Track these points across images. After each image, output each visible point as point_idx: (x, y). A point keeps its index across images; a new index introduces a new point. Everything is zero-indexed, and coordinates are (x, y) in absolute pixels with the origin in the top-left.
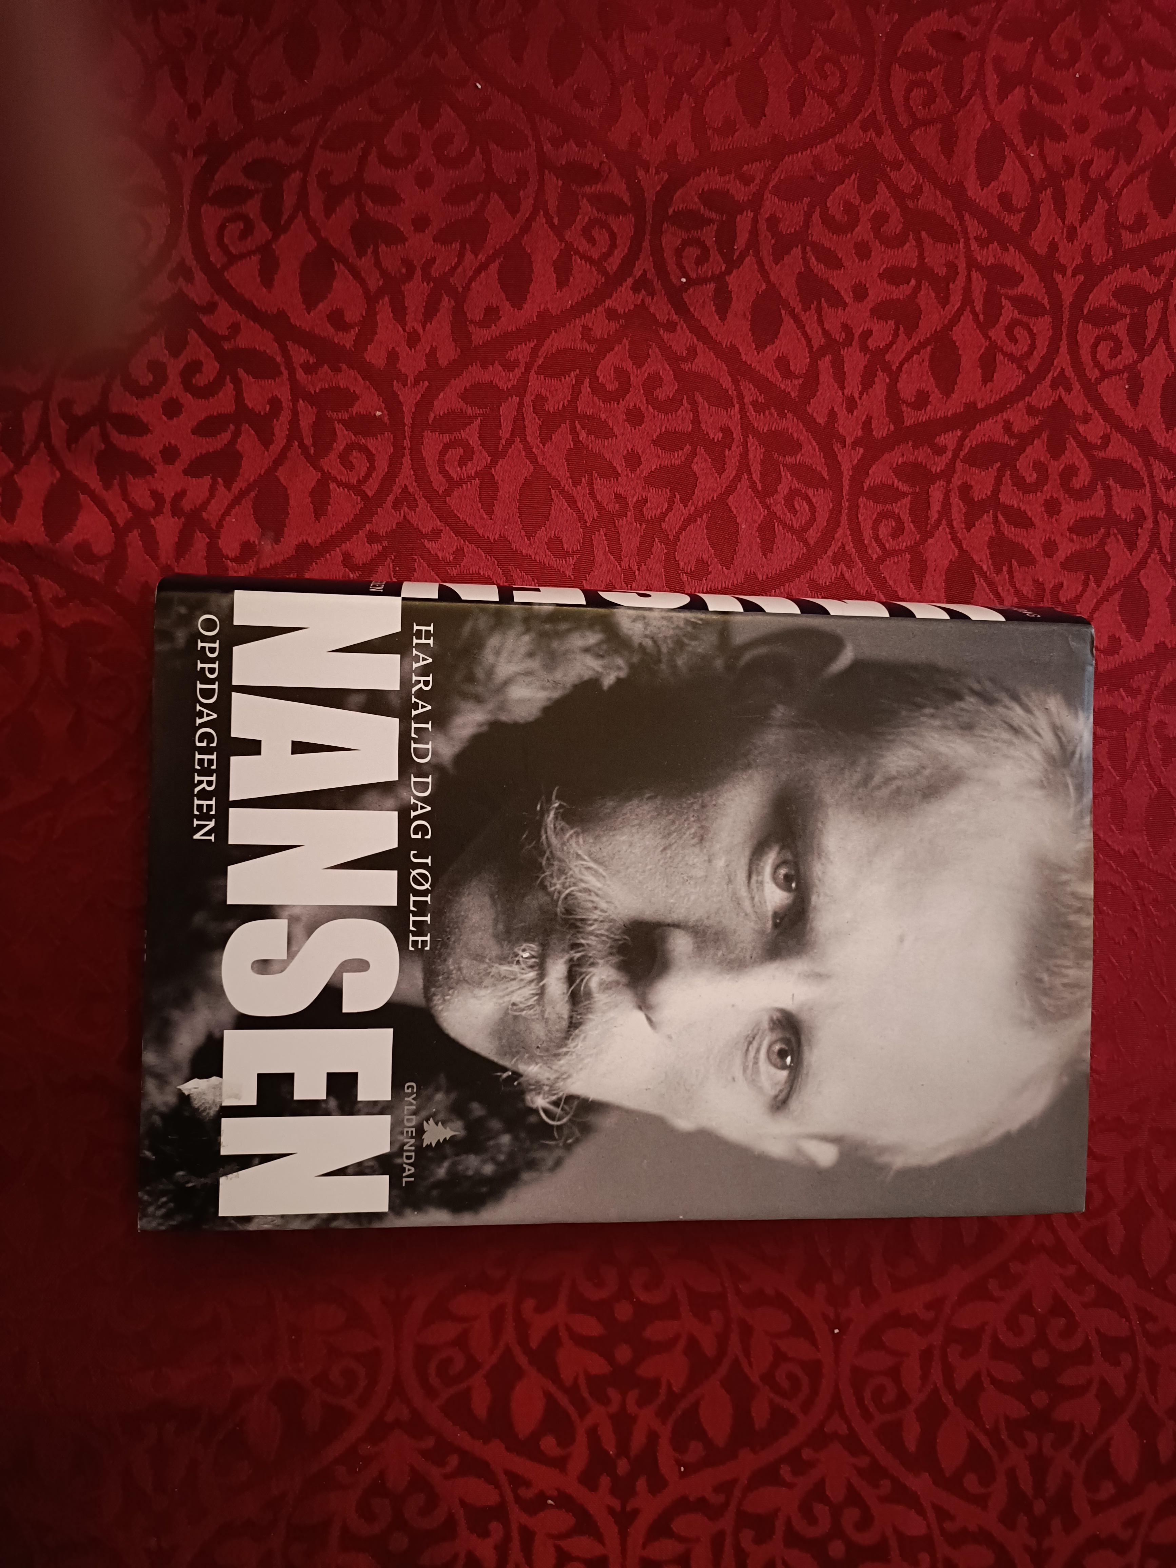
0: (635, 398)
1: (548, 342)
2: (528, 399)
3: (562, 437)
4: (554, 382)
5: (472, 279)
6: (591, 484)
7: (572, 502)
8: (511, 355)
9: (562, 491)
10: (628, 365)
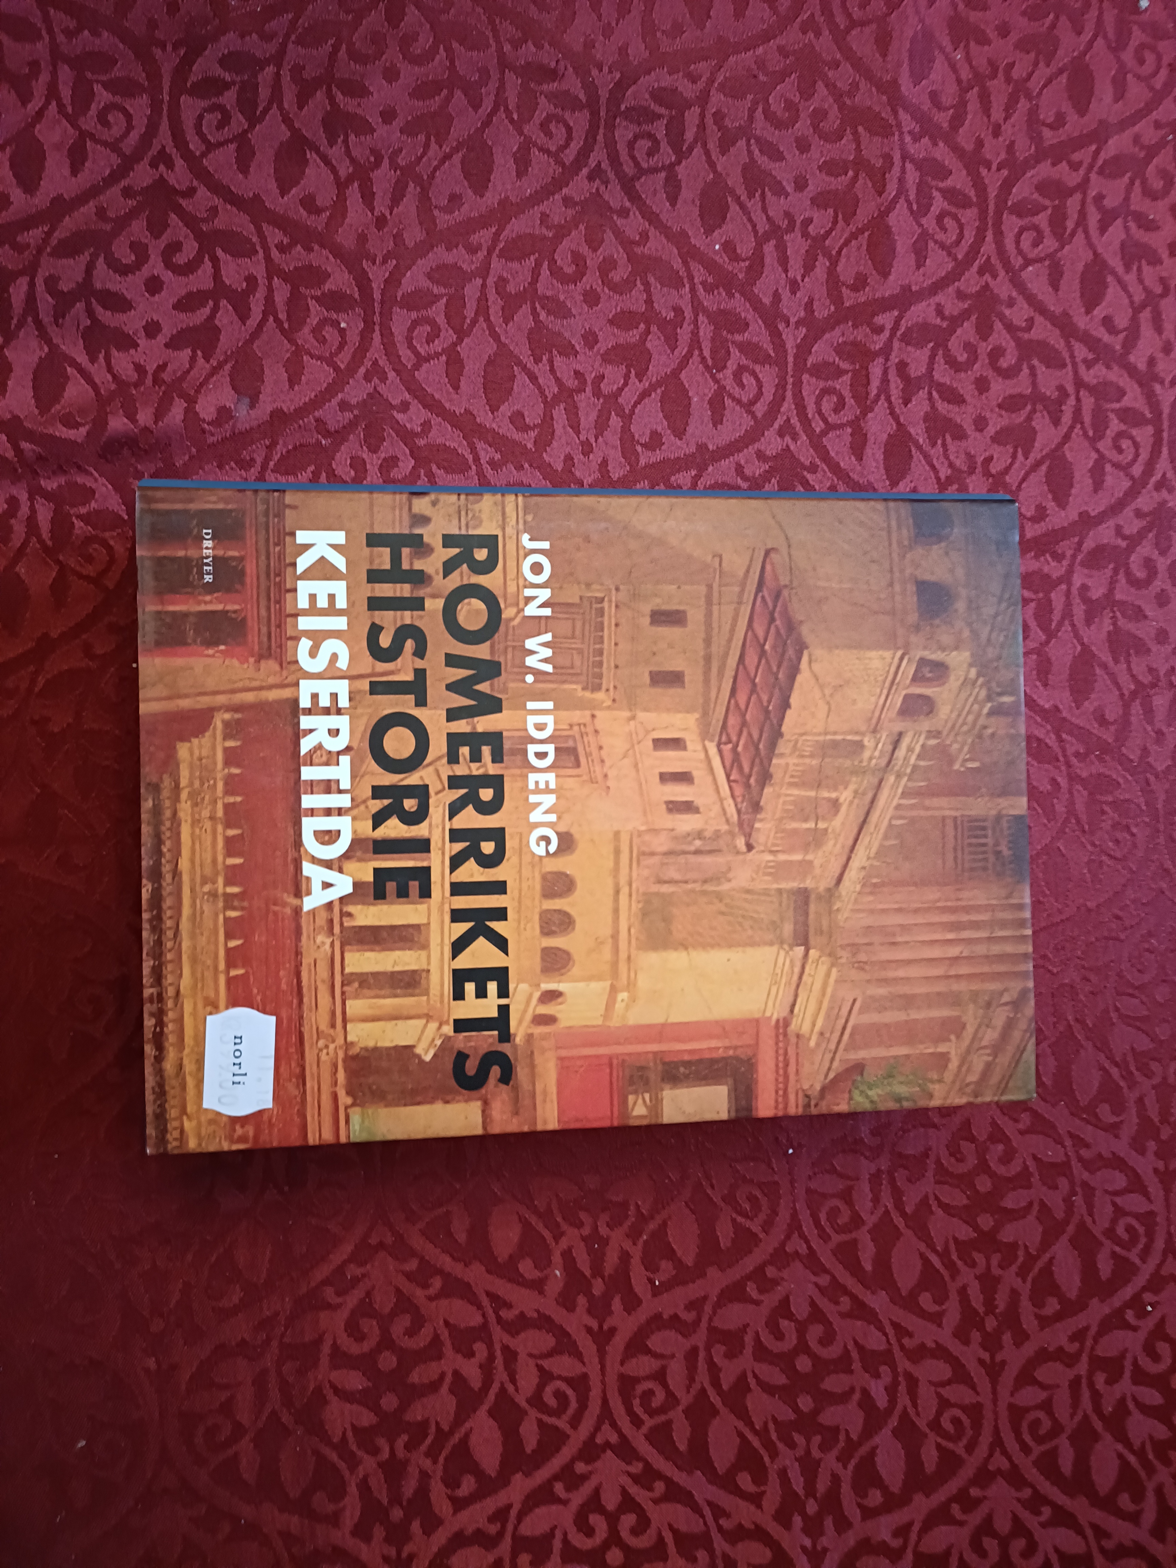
0: (591, 280)
1: (509, 227)
2: (491, 281)
3: (523, 317)
4: (515, 265)
5: (436, 169)
6: (551, 362)
7: (533, 378)
8: (475, 238)
9: (524, 368)
10: (585, 250)
